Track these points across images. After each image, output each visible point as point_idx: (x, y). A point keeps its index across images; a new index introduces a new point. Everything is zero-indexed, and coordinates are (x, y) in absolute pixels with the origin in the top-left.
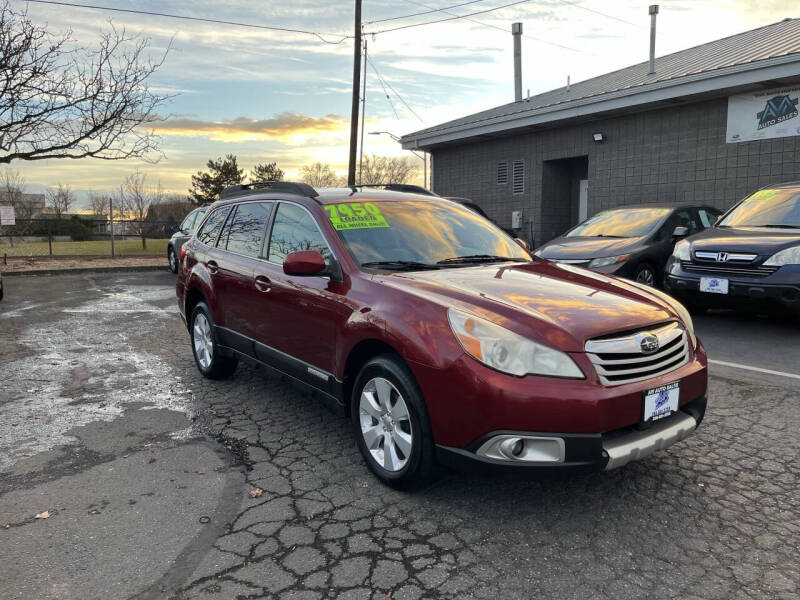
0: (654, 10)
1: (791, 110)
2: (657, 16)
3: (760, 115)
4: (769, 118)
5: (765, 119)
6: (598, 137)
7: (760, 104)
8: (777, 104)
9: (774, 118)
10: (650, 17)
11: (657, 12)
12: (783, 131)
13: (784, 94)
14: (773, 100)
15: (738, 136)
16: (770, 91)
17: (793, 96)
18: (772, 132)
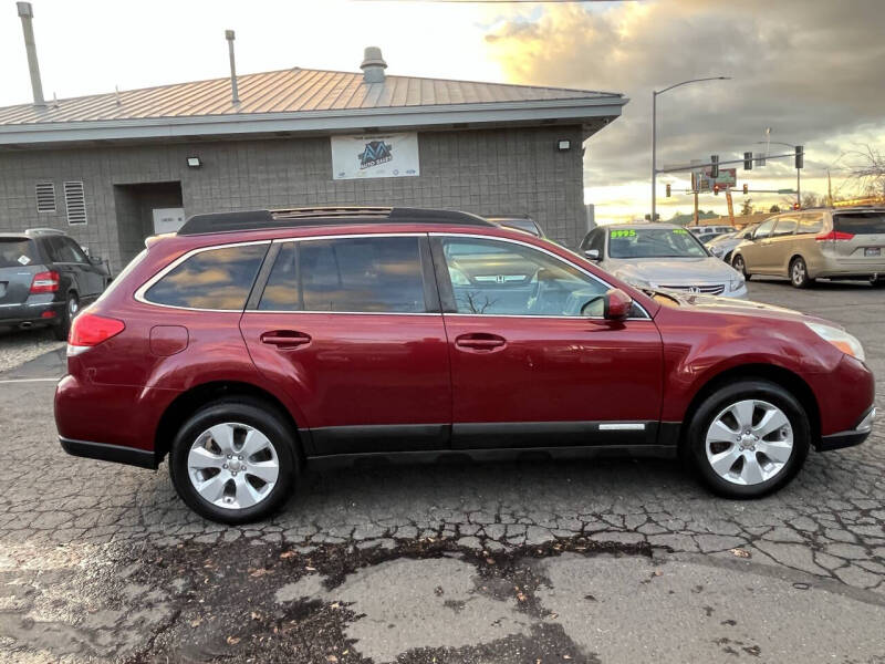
0: (230, 36)
1: (386, 154)
2: (234, 42)
3: (361, 156)
4: (369, 160)
5: (366, 160)
6: (194, 162)
7: (360, 146)
8: (375, 148)
9: (372, 160)
10: (227, 42)
11: (233, 38)
12: (382, 172)
13: (380, 140)
14: (371, 144)
15: (343, 174)
16: (368, 136)
17: (387, 142)
18: (372, 172)
